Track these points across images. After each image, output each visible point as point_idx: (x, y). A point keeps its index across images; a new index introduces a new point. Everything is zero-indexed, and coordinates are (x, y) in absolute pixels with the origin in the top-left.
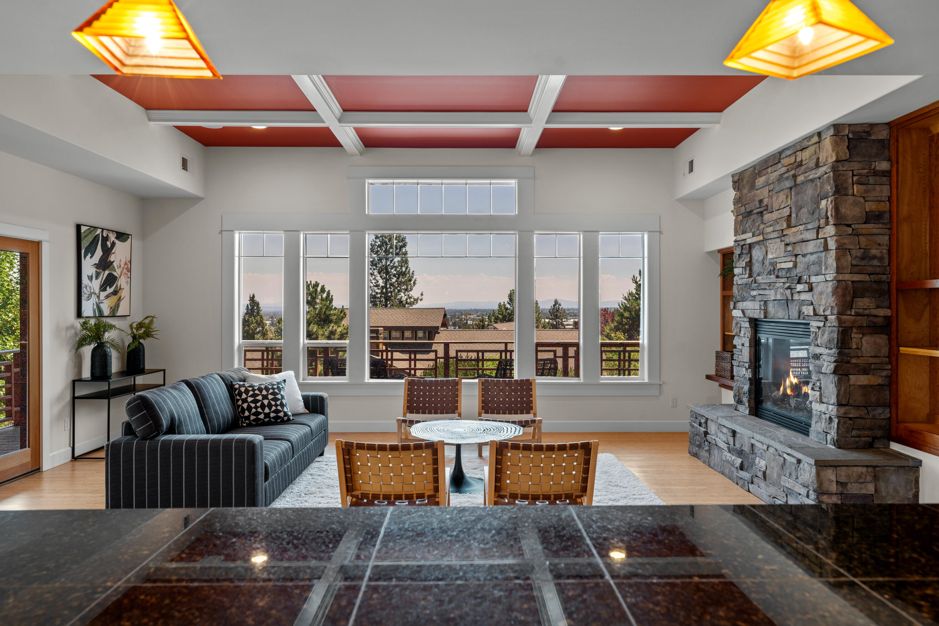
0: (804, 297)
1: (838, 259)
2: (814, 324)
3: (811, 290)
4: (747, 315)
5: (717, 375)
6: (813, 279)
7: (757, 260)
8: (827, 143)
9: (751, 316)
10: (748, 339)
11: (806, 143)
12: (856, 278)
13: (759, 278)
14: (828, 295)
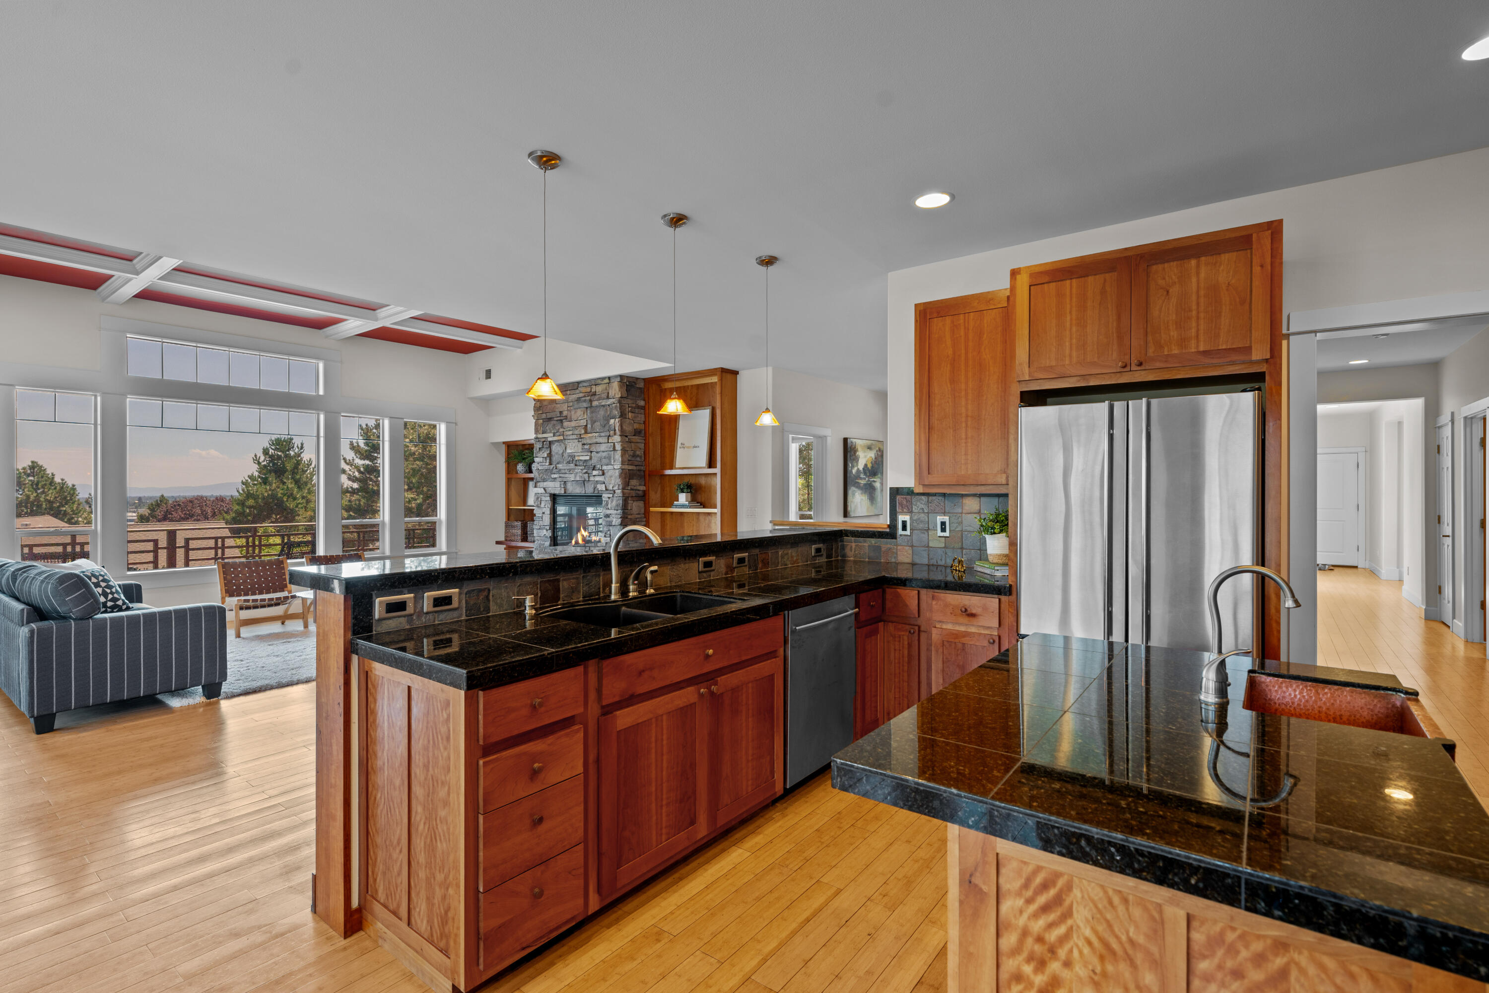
0: (597, 479)
1: (622, 456)
2: (605, 496)
3: (603, 474)
4: (548, 491)
5: (506, 540)
6: (604, 468)
7: (557, 453)
8: (615, 385)
9: (553, 492)
10: (549, 509)
11: (599, 382)
12: (631, 467)
13: (560, 466)
14: (616, 478)
